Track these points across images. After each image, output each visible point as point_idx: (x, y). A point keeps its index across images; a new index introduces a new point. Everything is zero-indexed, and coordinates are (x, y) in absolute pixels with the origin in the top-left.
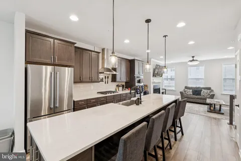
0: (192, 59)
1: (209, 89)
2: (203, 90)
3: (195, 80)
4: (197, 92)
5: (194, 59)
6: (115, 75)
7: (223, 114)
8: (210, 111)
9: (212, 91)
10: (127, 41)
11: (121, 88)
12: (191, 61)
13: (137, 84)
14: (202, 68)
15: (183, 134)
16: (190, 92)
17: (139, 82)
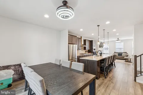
0: (117, 39)
1: (126, 53)
2: (123, 53)
3: (119, 49)
4: (120, 54)
5: (119, 39)
6: (86, 47)
7: (131, 62)
8: (126, 62)
9: (127, 54)
10: (93, 34)
11: (87, 52)
12: (117, 40)
13: (94, 51)
14: (123, 43)
15: (115, 67)
16: (117, 54)
17: (94, 50)
